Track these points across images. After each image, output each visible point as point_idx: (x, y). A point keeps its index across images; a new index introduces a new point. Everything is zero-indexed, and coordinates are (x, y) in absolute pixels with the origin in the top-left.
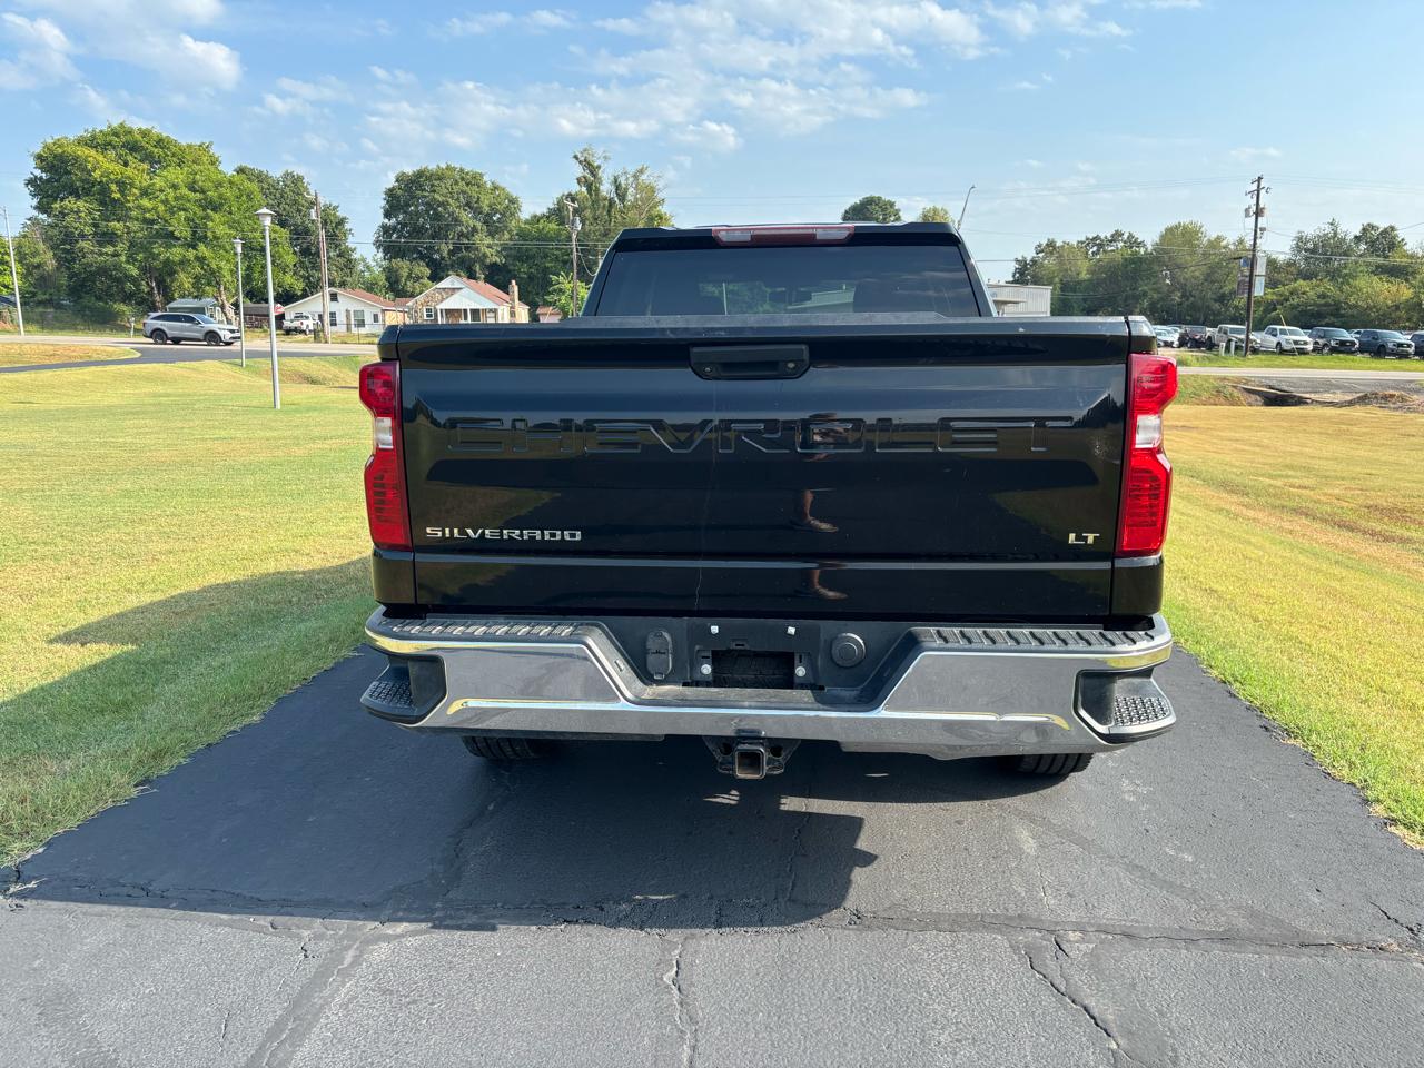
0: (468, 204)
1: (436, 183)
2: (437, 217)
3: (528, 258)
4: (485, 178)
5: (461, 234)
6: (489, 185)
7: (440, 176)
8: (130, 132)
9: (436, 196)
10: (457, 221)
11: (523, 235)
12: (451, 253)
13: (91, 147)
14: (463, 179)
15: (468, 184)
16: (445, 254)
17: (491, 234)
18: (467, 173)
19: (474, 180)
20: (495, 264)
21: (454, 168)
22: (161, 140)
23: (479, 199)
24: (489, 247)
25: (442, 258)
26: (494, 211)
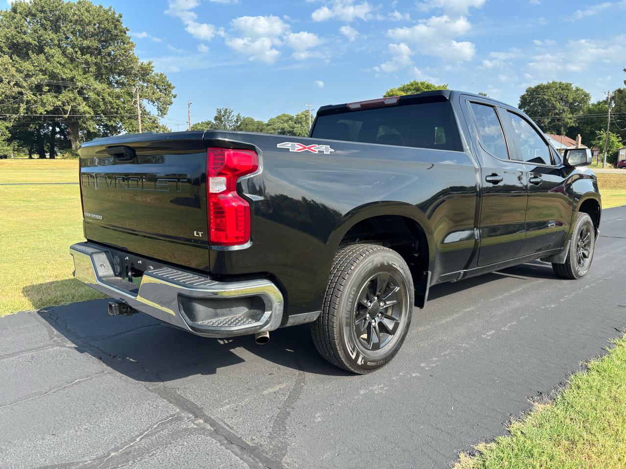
0: (561, 99)
1: (545, 90)
2: (545, 106)
3: (592, 123)
4: (572, 86)
5: (557, 114)
6: (574, 89)
7: (548, 87)
8: (417, 84)
9: (545, 97)
10: (554, 107)
11: (590, 111)
12: (550, 123)
13: (403, 91)
14: (560, 87)
15: (562, 89)
16: (546, 124)
17: (572, 113)
18: (563, 84)
19: (567, 87)
20: (573, 126)
21: (556, 83)
22: (428, 86)
23: (568, 95)
24: (570, 119)
25: (545, 126)
26: (575, 101)
